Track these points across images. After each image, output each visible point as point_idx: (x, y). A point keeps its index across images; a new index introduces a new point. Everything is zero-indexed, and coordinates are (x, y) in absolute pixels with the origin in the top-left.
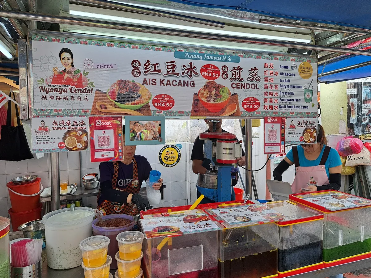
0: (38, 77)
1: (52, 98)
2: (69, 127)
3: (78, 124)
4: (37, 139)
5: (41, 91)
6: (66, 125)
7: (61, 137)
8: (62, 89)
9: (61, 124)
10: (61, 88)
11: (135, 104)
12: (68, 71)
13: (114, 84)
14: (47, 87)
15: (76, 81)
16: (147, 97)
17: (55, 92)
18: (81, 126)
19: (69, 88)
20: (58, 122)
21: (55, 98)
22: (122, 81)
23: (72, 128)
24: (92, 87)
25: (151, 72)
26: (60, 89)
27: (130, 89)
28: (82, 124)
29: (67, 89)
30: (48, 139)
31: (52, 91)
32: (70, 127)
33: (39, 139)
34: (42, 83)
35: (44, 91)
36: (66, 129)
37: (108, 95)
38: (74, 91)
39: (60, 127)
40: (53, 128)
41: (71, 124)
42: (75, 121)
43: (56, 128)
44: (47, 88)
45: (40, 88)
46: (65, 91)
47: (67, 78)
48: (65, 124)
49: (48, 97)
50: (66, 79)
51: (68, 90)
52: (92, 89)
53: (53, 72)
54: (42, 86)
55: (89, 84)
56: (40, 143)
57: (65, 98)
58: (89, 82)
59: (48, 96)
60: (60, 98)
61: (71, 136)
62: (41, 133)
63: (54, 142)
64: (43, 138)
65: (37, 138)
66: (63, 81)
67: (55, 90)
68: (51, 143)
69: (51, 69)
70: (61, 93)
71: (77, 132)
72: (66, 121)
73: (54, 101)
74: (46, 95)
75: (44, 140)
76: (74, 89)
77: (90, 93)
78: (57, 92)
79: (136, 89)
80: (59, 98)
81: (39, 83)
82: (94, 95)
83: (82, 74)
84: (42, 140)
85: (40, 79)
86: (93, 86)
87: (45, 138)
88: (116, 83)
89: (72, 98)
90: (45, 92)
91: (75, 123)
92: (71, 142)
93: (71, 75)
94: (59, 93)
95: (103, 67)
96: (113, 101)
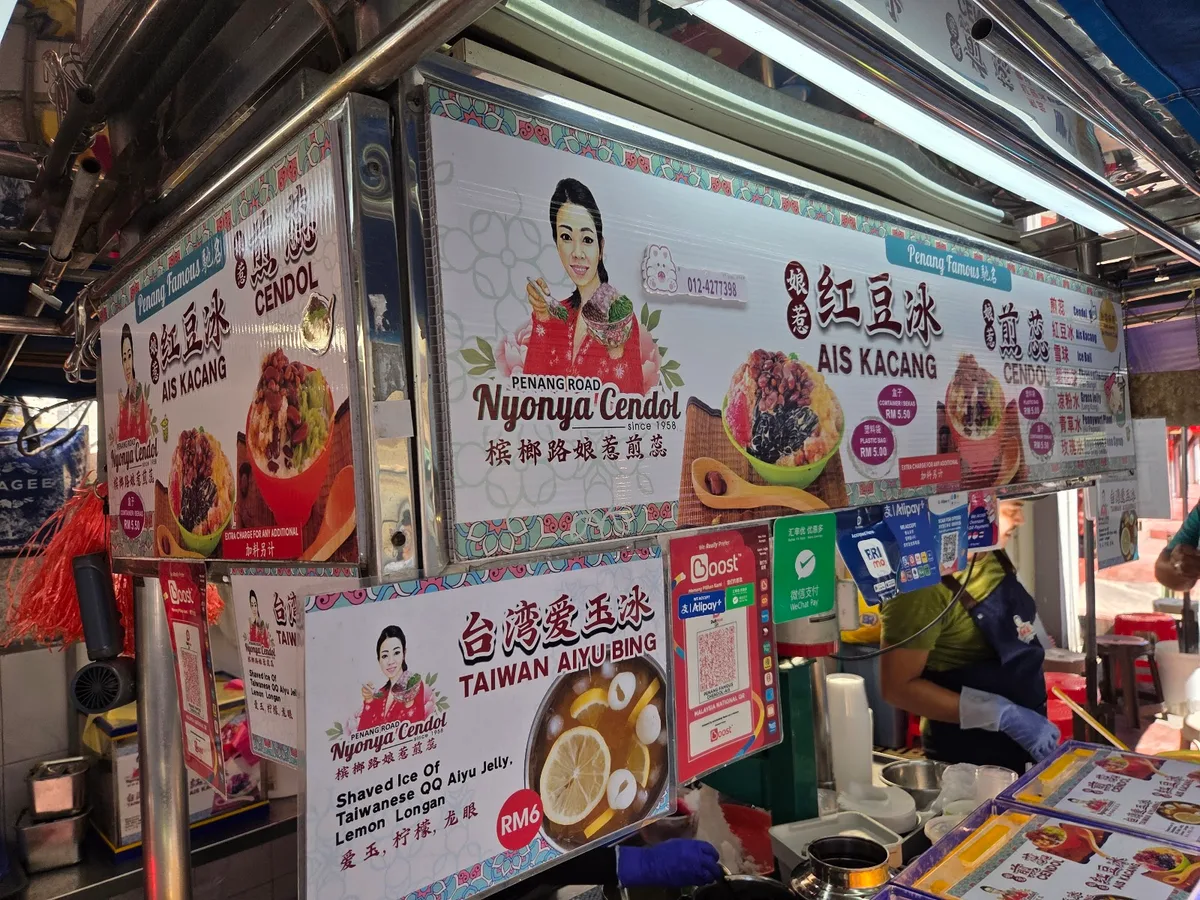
0: (467, 334)
1: (530, 450)
2: (564, 655)
3: (616, 615)
4: (350, 818)
5: (481, 417)
6: (544, 640)
7: (519, 749)
8: (570, 400)
9: (515, 638)
10: (565, 394)
11: (805, 460)
12: (589, 305)
13: (741, 371)
14: (509, 392)
15: (620, 356)
16: (834, 427)
17: (540, 417)
18: (629, 632)
19: (597, 395)
20: (499, 621)
21: (544, 449)
22: (764, 353)
23: (584, 656)
24: (675, 388)
25: (838, 315)
26: (561, 400)
27: (789, 392)
28: (636, 618)
29: (587, 401)
30: (434, 795)
31: (529, 414)
32: (569, 650)
33: (366, 812)
34: (484, 370)
35: (494, 416)
36: (545, 672)
37: (726, 422)
38: (614, 410)
39: (510, 662)
40: (466, 679)
41: (577, 626)
42: (597, 601)
43: (481, 675)
44: (506, 399)
45: (476, 398)
46: (581, 412)
47: (588, 338)
48: (540, 630)
49: (514, 450)
50: (583, 347)
51: (595, 408)
52: (676, 394)
53: (531, 310)
54: (485, 388)
55: (664, 370)
56: (372, 851)
57: (584, 450)
58: (664, 361)
59: (514, 439)
60: (566, 452)
61: (576, 723)
62: (381, 756)
63: (470, 811)
64: (396, 791)
65: (349, 809)
66: (569, 355)
67: (543, 407)
68: (451, 820)
69: (522, 291)
70: (565, 427)
71: (605, 684)
72: (543, 608)
73: (542, 468)
74: (507, 436)
75: (403, 807)
76: (616, 400)
77: (671, 418)
78: (551, 417)
79: (805, 391)
80: (558, 451)
81: (471, 366)
82: (682, 422)
83: (639, 322)
84: (388, 814)
85: (474, 345)
86: (679, 383)
87: (405, 789)
88: (747, 365)
89: (610, 445)
90: (501, 421)
91: (600, 609)
92: (576, 774)
93: (601, 327)
94: (558, 421)
95: (708, 289)
96: (743, 451)
